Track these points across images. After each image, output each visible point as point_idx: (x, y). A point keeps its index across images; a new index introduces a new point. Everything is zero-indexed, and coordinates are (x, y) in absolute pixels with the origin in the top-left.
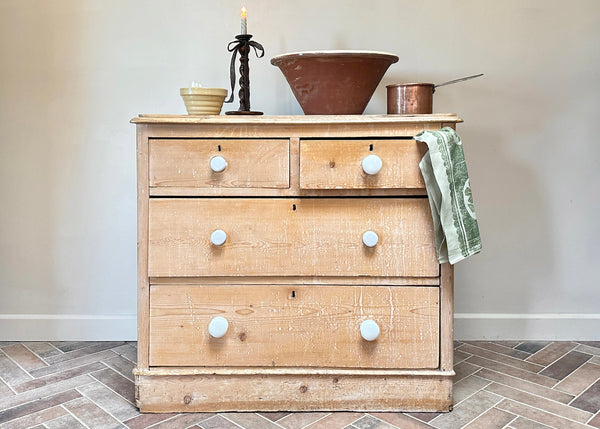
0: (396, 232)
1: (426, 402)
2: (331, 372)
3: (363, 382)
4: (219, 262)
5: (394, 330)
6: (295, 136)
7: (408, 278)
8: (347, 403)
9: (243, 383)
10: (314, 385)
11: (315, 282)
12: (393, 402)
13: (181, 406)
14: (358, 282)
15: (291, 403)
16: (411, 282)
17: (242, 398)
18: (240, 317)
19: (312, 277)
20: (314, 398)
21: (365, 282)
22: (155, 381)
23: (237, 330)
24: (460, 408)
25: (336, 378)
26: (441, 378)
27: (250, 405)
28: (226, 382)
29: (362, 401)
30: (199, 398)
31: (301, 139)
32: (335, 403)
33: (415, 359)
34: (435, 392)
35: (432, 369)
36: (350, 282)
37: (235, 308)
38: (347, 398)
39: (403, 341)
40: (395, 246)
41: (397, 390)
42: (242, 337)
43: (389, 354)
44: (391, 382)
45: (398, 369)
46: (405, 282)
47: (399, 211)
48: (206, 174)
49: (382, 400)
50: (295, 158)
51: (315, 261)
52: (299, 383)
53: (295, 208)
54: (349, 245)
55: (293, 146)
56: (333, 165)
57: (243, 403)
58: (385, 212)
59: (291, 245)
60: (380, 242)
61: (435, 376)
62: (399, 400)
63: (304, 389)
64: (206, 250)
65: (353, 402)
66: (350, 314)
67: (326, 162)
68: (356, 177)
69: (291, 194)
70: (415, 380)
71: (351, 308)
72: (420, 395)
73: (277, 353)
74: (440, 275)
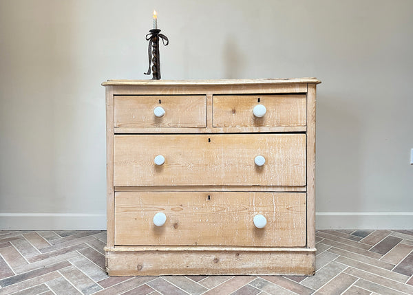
0: (277, 156)
1: (298, 269)
2: (234, 249)
3: (255, 256)
4: (160, 177)
5: (276, 222)
6: (210, 93)
7: (285, 187)
8: (245, 269)
9: (176, 256)
10: (223, 258)
11: (223, 190)
12: (275, 269)
13: (135, 272)
14: (252, 189)
15: (208, 270)
16: (287, 190)
17: (175, 266)
18: (174, 212)
19: (221, 186)
20: (223, 266)
21: (256, 189)
22: (118, 255)
23: (172, 222)
24: (320, 273)
25: (238, 253)
26: (307, 253)
27: (181, 271)
28: (165, 256)
29: (256, 269)
30: (147, 266)
31: (214, 95)
32: (237, 270)
33: (290, 241)
34: (303, 262)
35: (301, 247)
36: (247, 189)
37: (171, 207)
38: (245, 266)
39: (282, 229)
40: (276, 166)
41: (278, 261)
42: (176, 226)
43: (272, 237)
44: (274, 256)
45: (279, 247)
46: (283, 190)
47: (279, 143)
48: (152, 118)
49: (268, 268)
50: (209, 107)
51: (223, 176)
52: (213, 257)
53: (209, 141)
54: (246, 165)
55: (208, 100)
56: (234, 111)
57: (176, 270)
58: (269, 143)
59: (207, 165)
60: (266, 163)
61: (303, 252)
62: (279, 268)
63: (216, 260)
64: (152, 169)
65: (249, 269)
66: (247, 211)
67: (230, 110)
68: (249, 119)
69: (207, 132)
70: (290, 254)
71: (247, 207)
72: (294, 264)
73: (198, 236)
74: (306, 185)
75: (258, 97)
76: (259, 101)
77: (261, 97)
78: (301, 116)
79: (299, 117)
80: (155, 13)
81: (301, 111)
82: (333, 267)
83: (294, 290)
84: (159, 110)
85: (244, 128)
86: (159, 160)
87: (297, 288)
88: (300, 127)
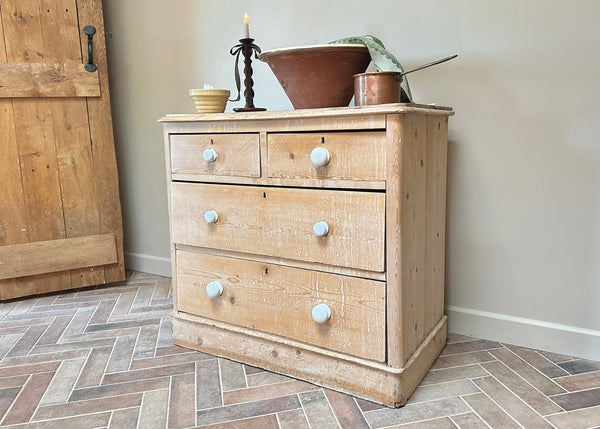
0: (345, 224)
1: (373, 392)
2: (294, 344)
3: (319, 359)
4: (214, 237)
5: (344, 318)
6: (263, 130)
7: (356, 270)
8: (307, 374)
9: (234, 338)
10: (282, 352)
11: (282, 263)
12: (343, 384)
13: (195, 346)
14: (315, 267)
15: (266, 363)
16: (359, 274)
17: (232, 349)
18: (230, 284)
19: (279, 258)
20: (283, 364)
21: (320, 268)
22: (181, 323)
23: (228, 294)
25: (299, 351)
26: (386, 373)
27: (239, 356)
28: (223, 334)
29: (319, 377)
30: (207, 342)
31: (268, 133)
32: (298, 372)
33: (363, 349)
34: (381, 385)
35: (379, 362)
36: (309, 267)
37: (228, 277)
38: (307, 370)
39: (352, 329)
40: (344, 238)
41: (347, 374)
42: (232, 300)
43: (339, 336)
44: (343, 366)
45: (349, 355)
46: (354, 274)
47: (348, 204)
48: (205, 163)
49: (335, 380)
50: (263, 150)
51: (280, 244)
52: (272, 348)
53: (265, 196)
54: (306, 233)
55: (262, 140)
56: (292, 156)
57: (234, 354)
58: (335, 204)
59: (261, 228)
60: (330, 231)
61: (382, 371)
62: (349, 385)
63: (275, 354)
64: (206, 227)
65: (312, 375)
66: (309, 296)
67: (287, 154)
68: (312, 170)
69: (263, 184)
70: (363, 369)
71: (309, 291)
72: (368, 385)
73: (256, 318)
74: (385, 271)
75: (321, 135)
76: (323, 141)
77: (325, 135)
79: (376, 167)
80: (246, 16)
81: (380, 158)
85: (304, 180)
88: (376, 183)
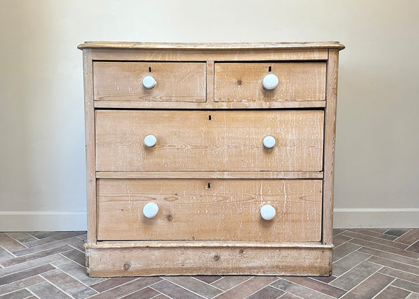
0: (289, 137)
1: (311, 268)
2: (238, 244)
3: (262, 252)
5: (286, 213)
6: (211, 59)
8: (250, 268)
9: (169, 253)
10: (225, 255)
12: (285, 268)
13: (120, 272)
14: (259, 175)
15: (207, 269)
16: (301, 176)
17: (168, 264)
18: (167, 203)
20: (225, 265)
22: (101, 252)
23: (165, 213)
25: (242, 249)
26: (323, 249)
27: (175, 270)
28: (157, 253)
29: (262, 267)
30: (135, 265)
31: (215, 62)
32: (241, 269)
33: (303, 235)
34: (319, 260)
35: (316, 242)
37: (164, 196)
38: (250, 265)
39: (293, 221)
40: (288, 148)
41: (289, 259)
42: (169, 218)
43: (283, 231)
44: (284, 253)
46: (296, 176)
47: (292, 121)
48: (140, 90)
49: (277, 267)
50: (210, 77)
51: (226, 159)
52: (213, 254)
53: (210, 118)
54: (253, 147)
55: (209, 68)
56: (240, 83)
57: (169, 269)
58: (280, 121)
59: (207, 147)
60: (277, 144)
61: (318, 248)
62: (290, 267)
63: (217, 258)
64: (140, 151)
65: (255, 268)
66: (253, 201)
67: (235, 80)
68: (258, 92)
69: (207, 107)
70: (303, 251)
71: (253, 196)
72: (307, 263)
73: (196, 230)
74: (323, 170)
75: (269, 65)
76: (270, 70)
77: (272, 65)
78: (320, 88)
79: (317, 90)
81: (320, 83)
82: (366, 267)
83: (323, 291)
84: (149, 80)
85: (251, 103)
86: (150, 141)
87: (327, 289)
88: (317, 102)
